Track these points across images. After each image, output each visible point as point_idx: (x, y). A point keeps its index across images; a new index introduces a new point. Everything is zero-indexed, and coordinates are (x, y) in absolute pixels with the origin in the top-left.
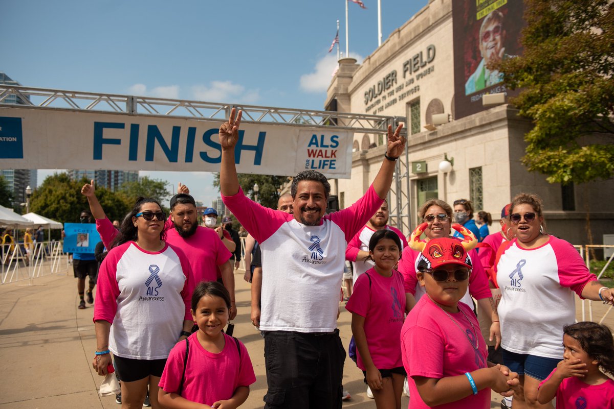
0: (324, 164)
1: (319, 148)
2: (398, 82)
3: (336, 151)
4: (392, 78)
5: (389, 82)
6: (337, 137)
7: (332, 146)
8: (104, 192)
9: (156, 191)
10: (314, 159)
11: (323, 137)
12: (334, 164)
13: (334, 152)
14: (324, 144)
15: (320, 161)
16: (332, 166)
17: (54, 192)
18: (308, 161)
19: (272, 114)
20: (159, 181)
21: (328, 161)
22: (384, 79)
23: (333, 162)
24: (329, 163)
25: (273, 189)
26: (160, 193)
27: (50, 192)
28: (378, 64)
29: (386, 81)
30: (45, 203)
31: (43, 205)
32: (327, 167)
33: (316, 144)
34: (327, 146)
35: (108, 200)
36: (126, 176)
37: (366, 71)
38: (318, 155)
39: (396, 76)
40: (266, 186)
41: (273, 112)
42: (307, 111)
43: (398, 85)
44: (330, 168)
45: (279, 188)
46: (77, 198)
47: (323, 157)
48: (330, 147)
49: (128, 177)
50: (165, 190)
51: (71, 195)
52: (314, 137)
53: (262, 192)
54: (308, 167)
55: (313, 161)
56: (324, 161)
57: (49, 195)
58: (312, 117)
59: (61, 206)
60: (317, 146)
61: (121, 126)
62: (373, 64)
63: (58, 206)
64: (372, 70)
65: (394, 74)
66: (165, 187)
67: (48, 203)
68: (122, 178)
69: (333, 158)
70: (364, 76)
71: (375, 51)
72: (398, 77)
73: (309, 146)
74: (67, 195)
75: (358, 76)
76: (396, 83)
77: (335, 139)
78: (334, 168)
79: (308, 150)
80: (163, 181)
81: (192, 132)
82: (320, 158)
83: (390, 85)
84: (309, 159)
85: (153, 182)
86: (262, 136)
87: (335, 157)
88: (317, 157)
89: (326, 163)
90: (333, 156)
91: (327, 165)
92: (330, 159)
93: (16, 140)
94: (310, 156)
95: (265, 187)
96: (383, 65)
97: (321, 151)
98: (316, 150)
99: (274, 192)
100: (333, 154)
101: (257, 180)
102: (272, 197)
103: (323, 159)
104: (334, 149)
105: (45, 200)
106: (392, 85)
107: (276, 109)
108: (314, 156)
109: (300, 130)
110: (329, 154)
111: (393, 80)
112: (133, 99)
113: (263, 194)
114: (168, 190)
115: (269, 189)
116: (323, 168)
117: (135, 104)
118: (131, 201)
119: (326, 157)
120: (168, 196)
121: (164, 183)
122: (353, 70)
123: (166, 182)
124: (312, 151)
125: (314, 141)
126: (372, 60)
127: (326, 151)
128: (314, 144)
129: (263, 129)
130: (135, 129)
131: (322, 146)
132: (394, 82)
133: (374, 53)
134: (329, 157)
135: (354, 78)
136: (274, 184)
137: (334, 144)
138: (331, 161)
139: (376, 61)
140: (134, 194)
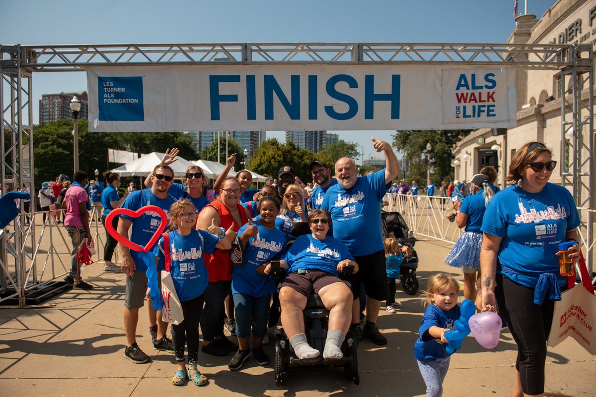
0: (480, 111)
1: (470, 91)
2: (583, 31)
3: (494, 93)
4: (577, 28)
5: (572, 32)
6: (493, 75)
7: (487, 87)
8: (304, 152)
9: (348, 152)
10: (465, 104)
11: (473, 76)
12: (493, 111)
13: (490, 94)
14: (477, 85)
15: (474, 107)
16: (491, 113)
17: (267, 154)
18: (458, 108)
19: (408, 53)
20: (351, 143)
21: (484, 106)
22: (566, 30)
23: (491, 108)
24: (485, 109)
25: (447, 148)
26: (352, 154)
27: (264, 153)
28: (559, 16)
29: (569, 32)
30: (260, 162)
31: (259, 163)
32: (484, 115)
33: (466, 85)
34: (481, 88)
35: (307, 159)
36: (329, 140)
37: (545, 25)
38: (471, 100)
39: (580, 25)
40: (440, 145)
41: (409, 50)
42: (451, 45)
43: (583, 35)
44: (488, 115)
45: (452, 147)
46: (283, 158)
47: (476, 102)
48: (484, 88)
49: (330, 141)
50: (356, 151)
51: (278, 156)
52: (463, 77)
53: (436, 151)
54: (459, 115)
55: (465, 107)
56: (479, 107)
57: (263, 155)
58: (459, 53)
59: (271, 164)
60: (468, 88)
61: (236, 79)
62: (554, 16)
63: (269, 164)
64: (552, 22)
65: (578, 23)
66: (356, 148)
67: (262, 161)
68: (325, 142)
69: (491, 103)
70: (544, 31)
71: (557, 3)
72: (582, 26)
73: (458, 89)
74: (276, 156)
75: (536, 32)
76: (581, 32)
77: (490, 77)
78: (494, 115)
79: (457, 94)
80: (354, 143)
81: (313, 80)
82: (473, 103)
83: (573, 36)
84: (459, 105)
85: (347, 145)
86: (396, 80)
87: (494, 101)
88: (469, 102)
89: (482, 109)
90: (491, 99)
91: (484, 111)
92: (486, 104)
93: (137, 102)
94: (459, 101)
95: (438, 147)
96: (565, 15)
97: (473, 94)
98: (467, 94)
99: (448, 151)
100: (490, 97)
101: (431, 140)
102: (445, 155)
103: (477, 105)
104: (491, 91)
105: (261, 159)
106: (576, 35)
107: (411, 45)
108: (465, 101)
109: (442, 70)
110: (485, 97)
111: (577, 30)
112: (246, 46)
113: (437, 153)
114: (358, 151)
115: (443, 148)
116: (479, 116)
117: (249, 52)
118: (326, 160)
119: (481, 101)
120: (358, 156)
121: (355, 145)
122: (531, 26)
123: (357, 144)
124: (462, 94)
125: (463, 82)
126: (553, 12)
127: (480, 94)
128: (463, 86)
129: (395, 70)
130: (251, 80)
131: (474, 87)
132: (578, 32)
133: (555, 5)
134: (485, 101)
135: (533, 35)
136: (447, 143)
137: (490, 84)
138: (489, 106)
139: (557, 12)
140: (331, 154)
